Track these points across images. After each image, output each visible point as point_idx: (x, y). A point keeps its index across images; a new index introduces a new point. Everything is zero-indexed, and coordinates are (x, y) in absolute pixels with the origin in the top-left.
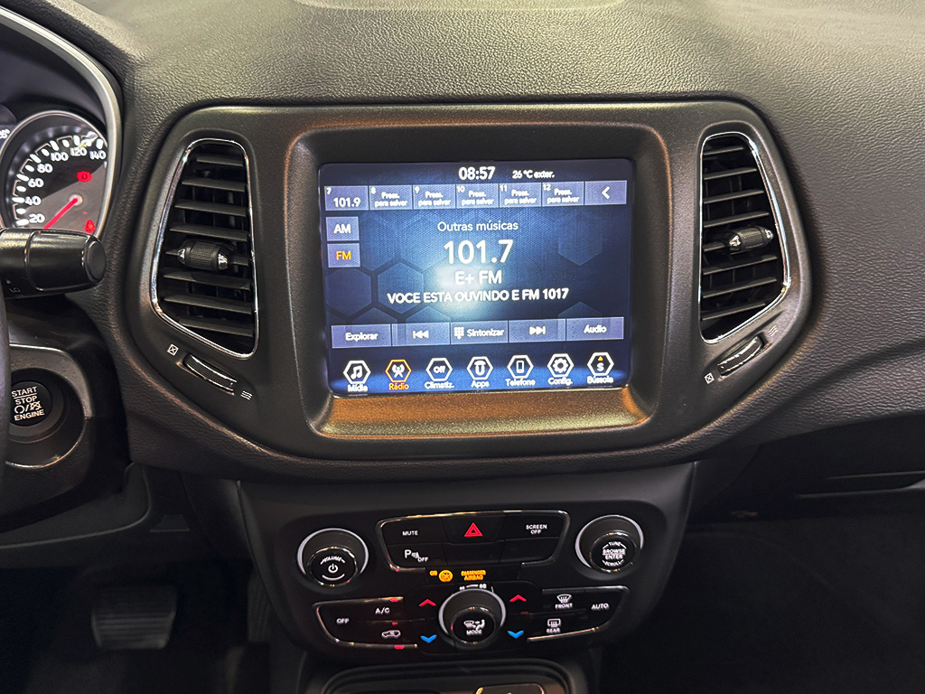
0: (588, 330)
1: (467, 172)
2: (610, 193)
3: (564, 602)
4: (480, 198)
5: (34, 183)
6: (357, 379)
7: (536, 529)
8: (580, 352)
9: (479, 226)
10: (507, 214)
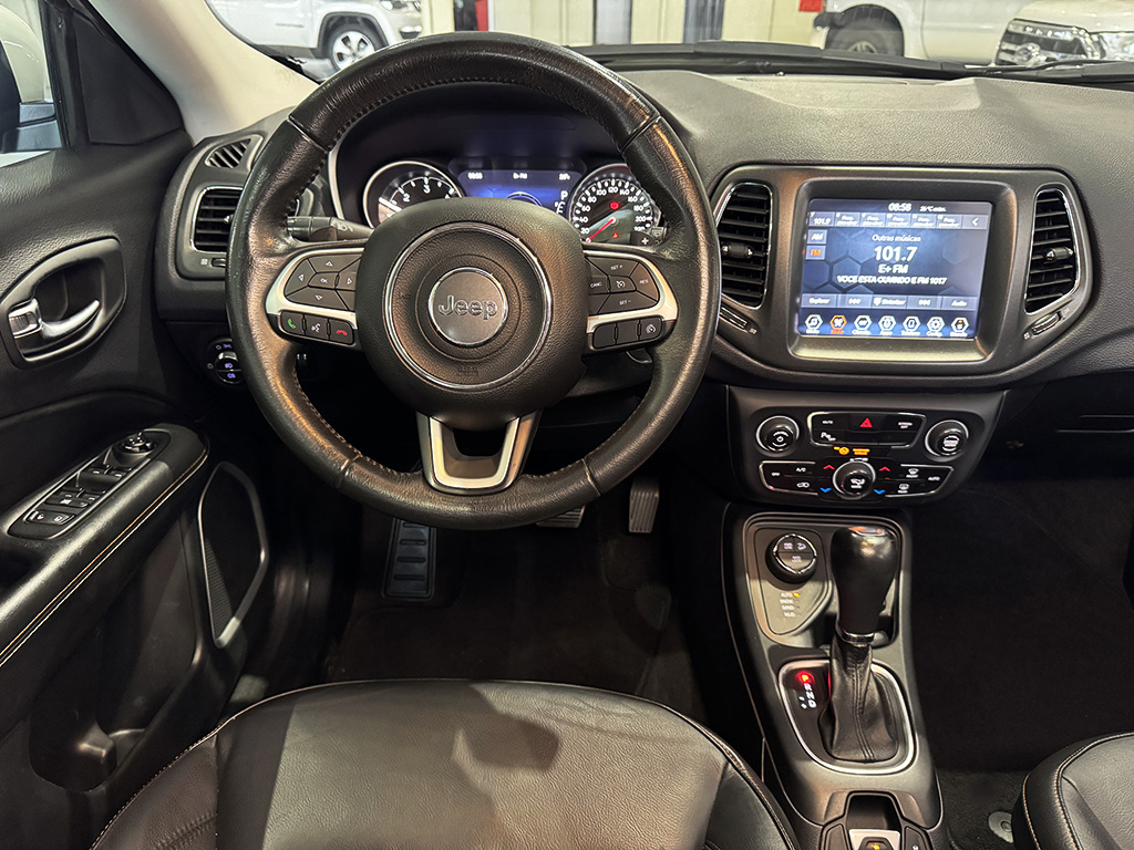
0: (955, 303)
1: (894, 206)
2: (977, 222)
3: (913, 474)
4: (900, 222)
5: (584, 209)
6: (813, 326)
7: (904, 425)
8: (949, 316)
9: (897, 239)
10: (915, 232)
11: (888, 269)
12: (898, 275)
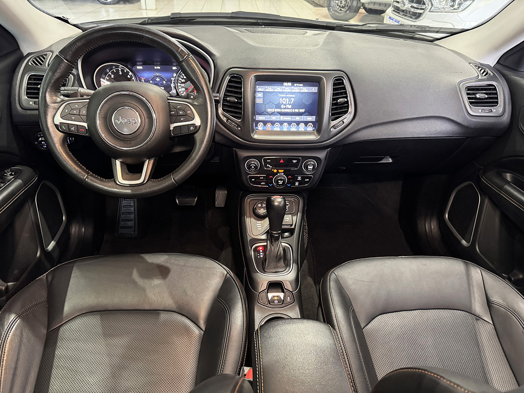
0: (308, 118)
1: (285, 84)
2: (315, 89)
3: (299, 178)
4: (288, 90)
5: (182, 81)
6: (260, 127)
7: (295, 161)
8: (306, 123)
9: (287, 95)
10: (293, 93)
11: (285, 106)
12: (288, 109)
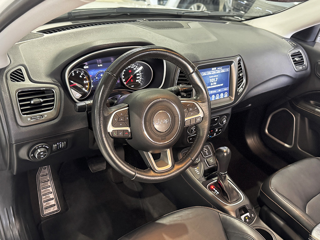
0: (225, 89)
1: (213, 69)
2: (228, 70)
3: (217, 130)
4: (214, 73)
7: (216, 120)
9: (214, 76)
11: (213, 84)
12: (214, 85)
